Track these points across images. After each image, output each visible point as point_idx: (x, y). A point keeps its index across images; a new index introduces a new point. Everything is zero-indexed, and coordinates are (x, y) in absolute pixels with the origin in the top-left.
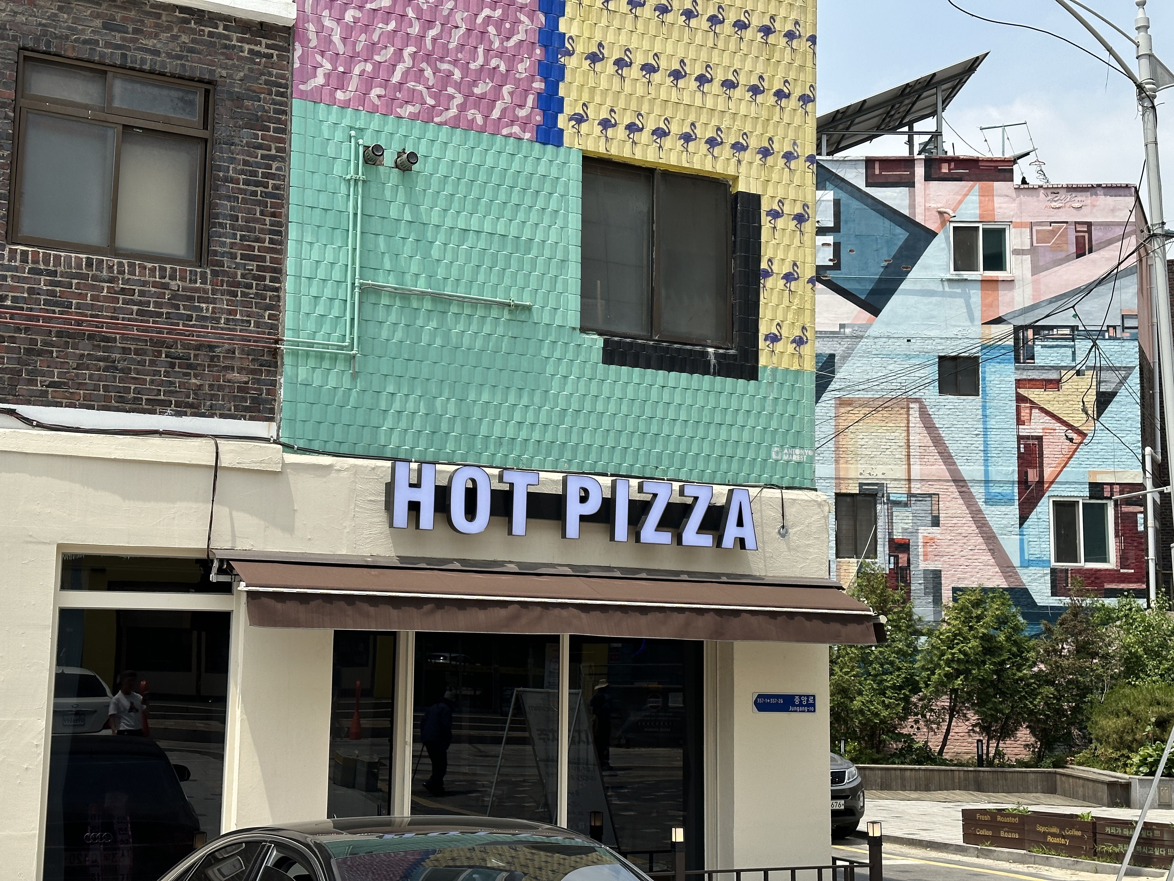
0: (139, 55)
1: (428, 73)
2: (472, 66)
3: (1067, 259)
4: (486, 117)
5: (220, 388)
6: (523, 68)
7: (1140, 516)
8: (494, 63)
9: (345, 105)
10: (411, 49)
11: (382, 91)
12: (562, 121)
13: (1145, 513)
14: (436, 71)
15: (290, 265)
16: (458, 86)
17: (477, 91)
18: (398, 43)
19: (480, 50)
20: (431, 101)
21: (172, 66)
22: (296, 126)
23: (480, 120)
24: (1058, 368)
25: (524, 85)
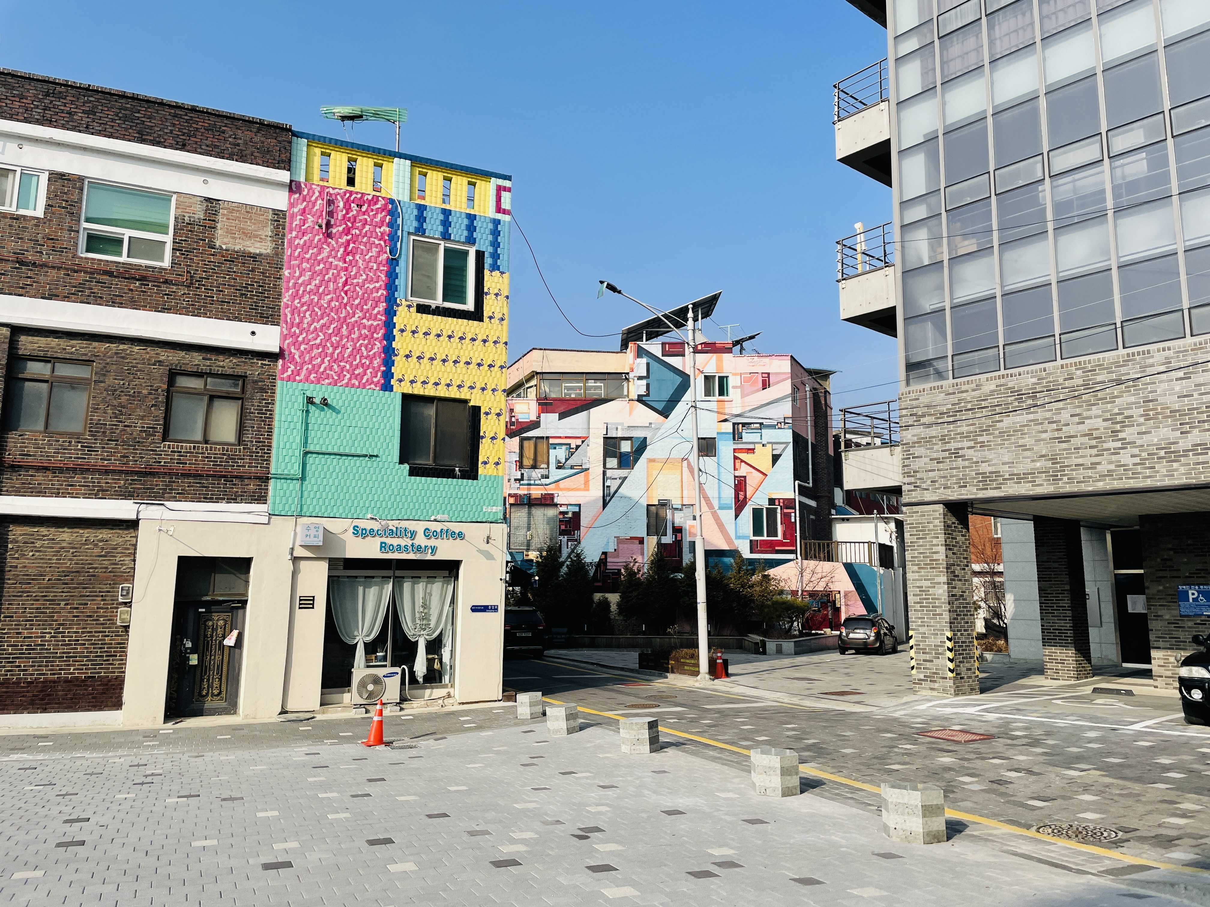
0: (216, 369)
1: (335, 367)
2: (354, 363)
3: (757, 391)
4: (359, 383)
5: (245, 492)
6: (376, 362)
7: (793, 514)
8: (363, 361)
9: (300, 381)
10: (328, 358)
11: (315, 375)
12: (393, 382)
13: (795, 513)
14: (339, 366)
15: (274, 444)
16: (348, 372)
17: (356, 372)
18: (323, 356)
19: (358, 357)
20: (336, 378)
21: (229, 372)
22: (278, 390)
23: (357, 383)
24: (754, 443)
25: (376, 369)
